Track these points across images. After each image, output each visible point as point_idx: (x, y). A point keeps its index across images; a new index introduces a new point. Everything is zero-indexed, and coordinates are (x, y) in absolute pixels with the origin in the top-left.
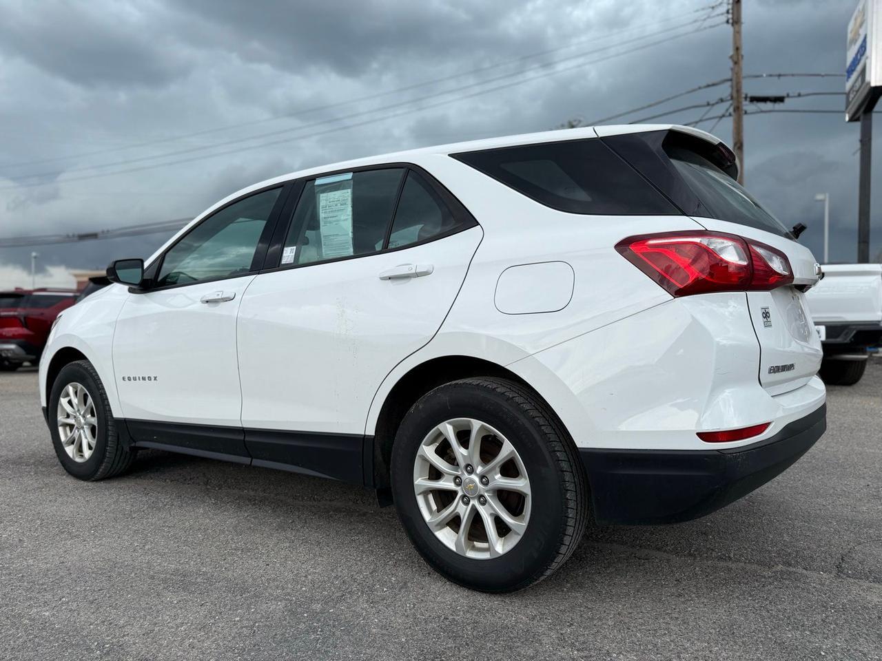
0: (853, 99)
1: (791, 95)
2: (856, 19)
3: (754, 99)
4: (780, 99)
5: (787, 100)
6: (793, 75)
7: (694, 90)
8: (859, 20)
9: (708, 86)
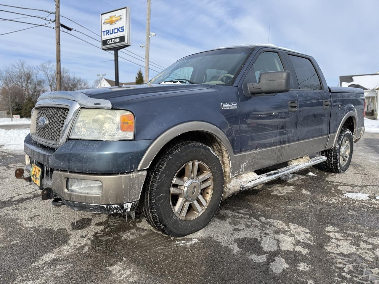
0: (110, 44)
1: (73, 29)
2: (111, 17)
3: (62, 26)
4: (70, 29)
5: (72, 30)
6: (74, 22)
7: (40, 10)
8: (114, 19)
9: (46, 11)
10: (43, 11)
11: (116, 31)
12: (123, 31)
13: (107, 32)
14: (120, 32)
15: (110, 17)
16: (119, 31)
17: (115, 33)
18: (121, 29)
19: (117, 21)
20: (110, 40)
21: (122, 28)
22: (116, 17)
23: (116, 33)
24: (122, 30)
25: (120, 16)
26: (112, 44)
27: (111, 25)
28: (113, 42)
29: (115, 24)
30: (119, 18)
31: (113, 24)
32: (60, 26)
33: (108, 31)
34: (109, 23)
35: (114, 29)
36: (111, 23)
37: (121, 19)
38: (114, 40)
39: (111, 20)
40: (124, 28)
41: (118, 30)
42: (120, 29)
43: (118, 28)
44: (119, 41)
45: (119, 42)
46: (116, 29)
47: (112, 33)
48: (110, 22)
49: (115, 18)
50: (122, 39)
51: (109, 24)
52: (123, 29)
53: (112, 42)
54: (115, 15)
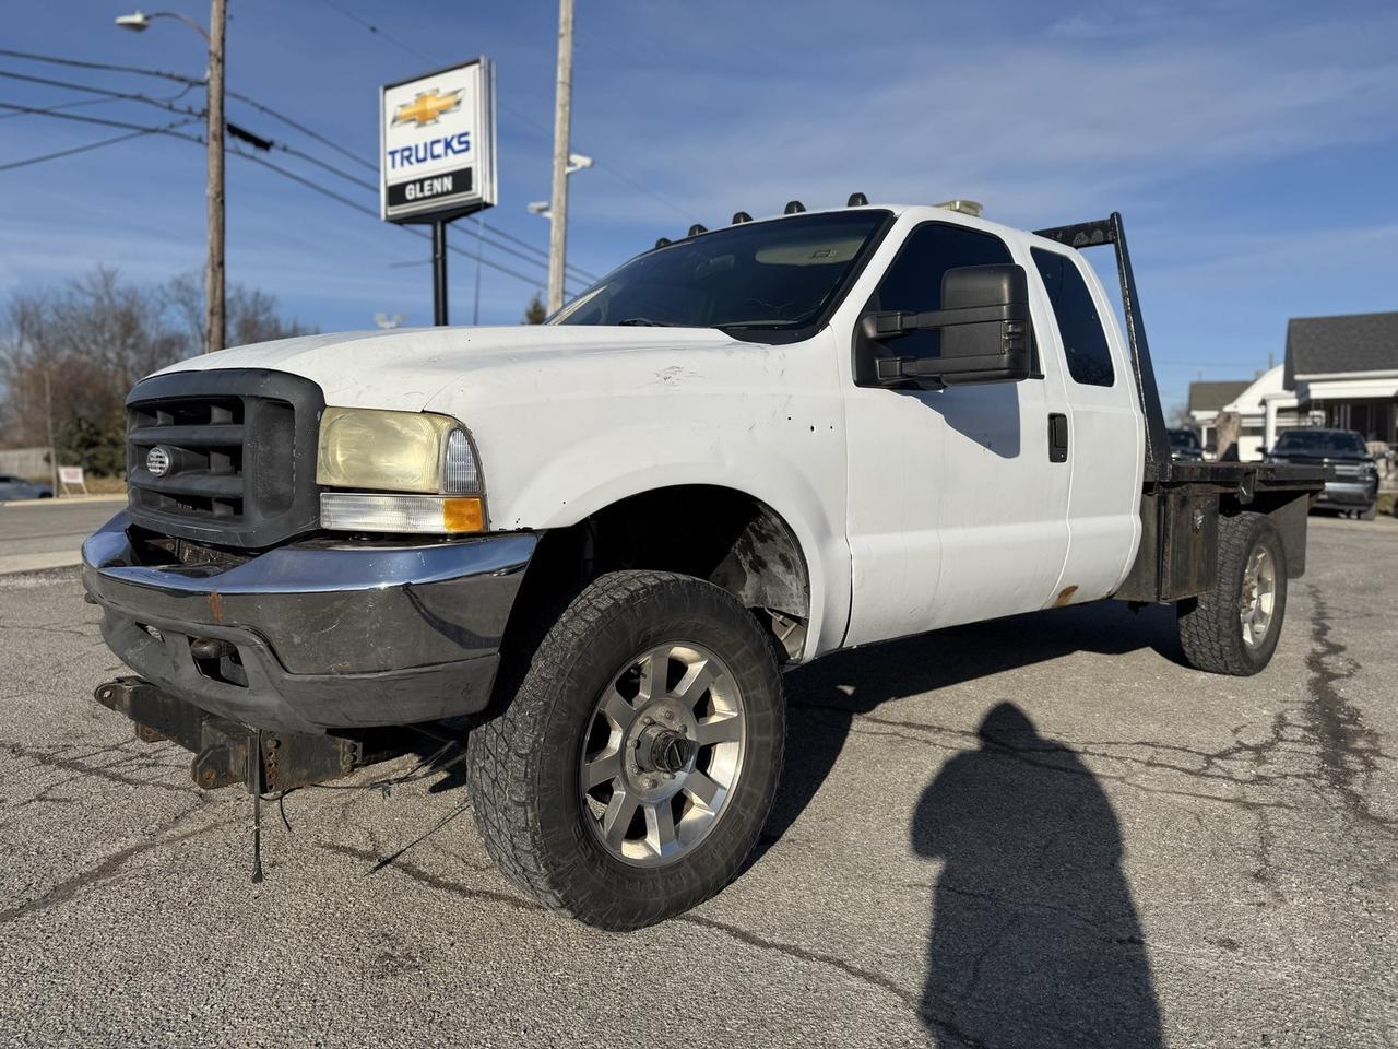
0: (416, 200)
1: (276, 144)
2: (421, 97)
3: (235, 131)
4: (264, 145)
5: (273, 150)
7: (149, 73)
8: (431, 104)
9: (170, 77)
10: (158, 74)
11: (439, 149)
12: (467, 149)
13: (406, 153)
14: (455, 152)
15: (415, 98)
16: (450, 151)
17: (434, 157)
18: (460, 143)
19: (442, 112)
20: (418, 186)
21: (463, 139)
22: (439, 96)
23: (439, 156)
24: (463, 146)
25: (456, 92)
26: (425, 198)
27: (422, 129)
28: (427, 193)
29: (437, 122)
30: (452, 99)
31: (429, 123)
32: (226, 133)
33: (409, 149)
34: (414, 120)
35: (433, 143)
36: (422, 119)
37: (458, 103)
38: (431, 185)
39: (419, 108)
40: (470, 138)
41: (448, 145)
42: (455, 144)
43: (449, 139)
44: (450, 187)
45: (448, 193)
46: (438, 141)
47: (425, 159)
48: (417, 117)
49: (438, 99)
50: (462, 179)
51: (413, 124)
52: (467, 142)
53: (422, 190)
54: (437, 90)
